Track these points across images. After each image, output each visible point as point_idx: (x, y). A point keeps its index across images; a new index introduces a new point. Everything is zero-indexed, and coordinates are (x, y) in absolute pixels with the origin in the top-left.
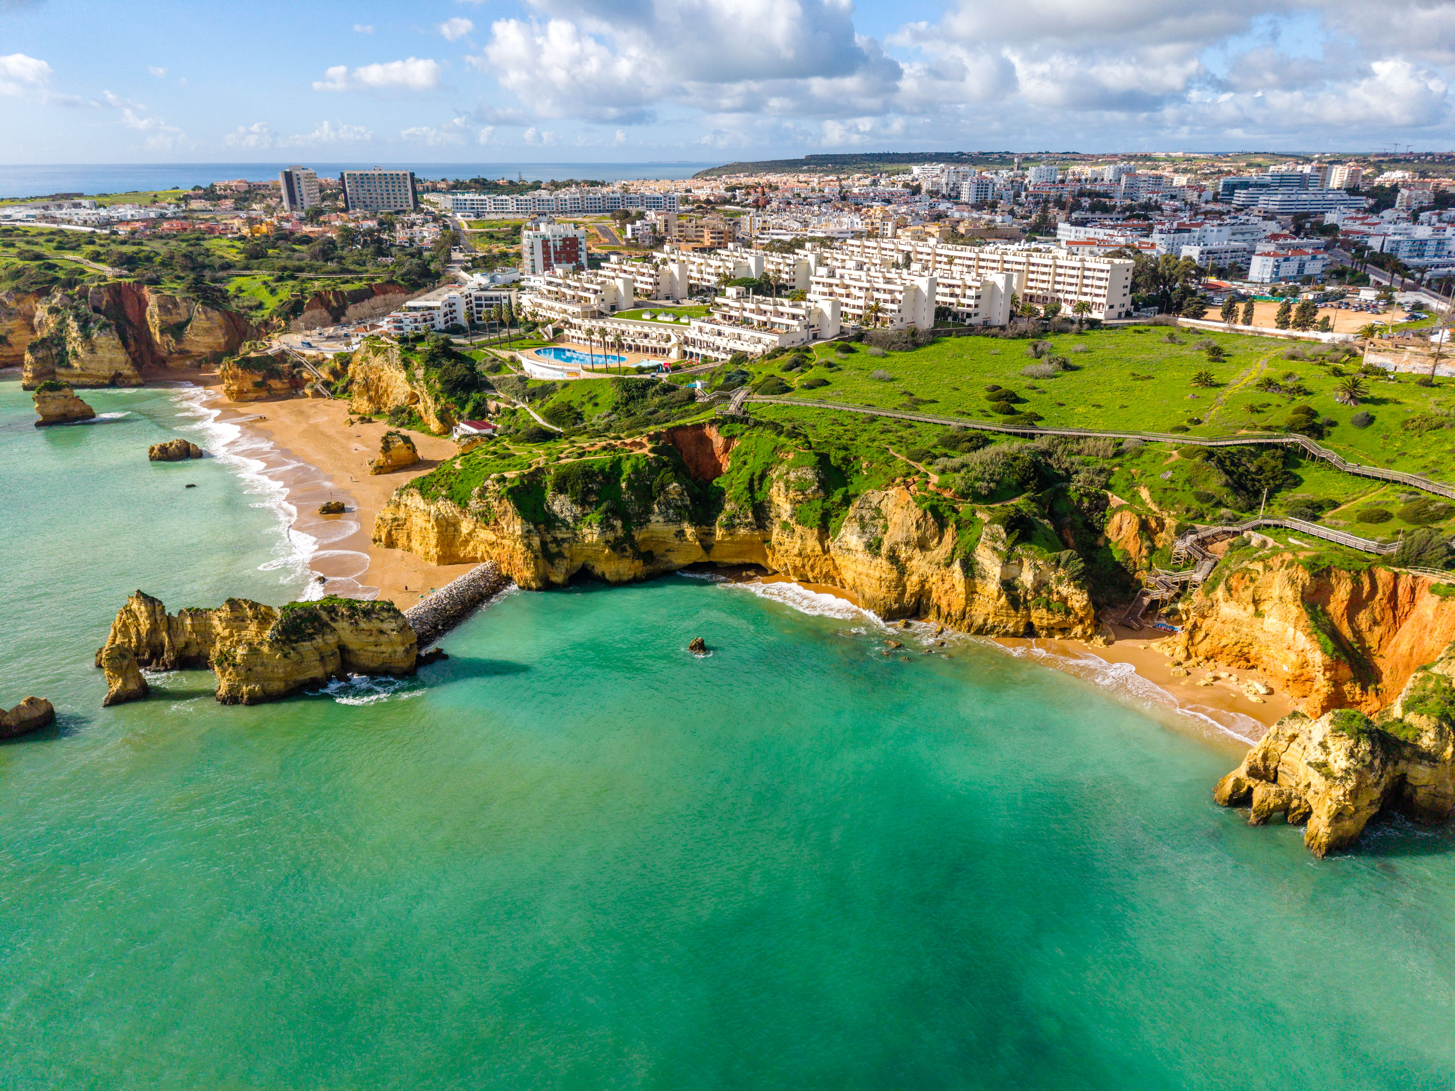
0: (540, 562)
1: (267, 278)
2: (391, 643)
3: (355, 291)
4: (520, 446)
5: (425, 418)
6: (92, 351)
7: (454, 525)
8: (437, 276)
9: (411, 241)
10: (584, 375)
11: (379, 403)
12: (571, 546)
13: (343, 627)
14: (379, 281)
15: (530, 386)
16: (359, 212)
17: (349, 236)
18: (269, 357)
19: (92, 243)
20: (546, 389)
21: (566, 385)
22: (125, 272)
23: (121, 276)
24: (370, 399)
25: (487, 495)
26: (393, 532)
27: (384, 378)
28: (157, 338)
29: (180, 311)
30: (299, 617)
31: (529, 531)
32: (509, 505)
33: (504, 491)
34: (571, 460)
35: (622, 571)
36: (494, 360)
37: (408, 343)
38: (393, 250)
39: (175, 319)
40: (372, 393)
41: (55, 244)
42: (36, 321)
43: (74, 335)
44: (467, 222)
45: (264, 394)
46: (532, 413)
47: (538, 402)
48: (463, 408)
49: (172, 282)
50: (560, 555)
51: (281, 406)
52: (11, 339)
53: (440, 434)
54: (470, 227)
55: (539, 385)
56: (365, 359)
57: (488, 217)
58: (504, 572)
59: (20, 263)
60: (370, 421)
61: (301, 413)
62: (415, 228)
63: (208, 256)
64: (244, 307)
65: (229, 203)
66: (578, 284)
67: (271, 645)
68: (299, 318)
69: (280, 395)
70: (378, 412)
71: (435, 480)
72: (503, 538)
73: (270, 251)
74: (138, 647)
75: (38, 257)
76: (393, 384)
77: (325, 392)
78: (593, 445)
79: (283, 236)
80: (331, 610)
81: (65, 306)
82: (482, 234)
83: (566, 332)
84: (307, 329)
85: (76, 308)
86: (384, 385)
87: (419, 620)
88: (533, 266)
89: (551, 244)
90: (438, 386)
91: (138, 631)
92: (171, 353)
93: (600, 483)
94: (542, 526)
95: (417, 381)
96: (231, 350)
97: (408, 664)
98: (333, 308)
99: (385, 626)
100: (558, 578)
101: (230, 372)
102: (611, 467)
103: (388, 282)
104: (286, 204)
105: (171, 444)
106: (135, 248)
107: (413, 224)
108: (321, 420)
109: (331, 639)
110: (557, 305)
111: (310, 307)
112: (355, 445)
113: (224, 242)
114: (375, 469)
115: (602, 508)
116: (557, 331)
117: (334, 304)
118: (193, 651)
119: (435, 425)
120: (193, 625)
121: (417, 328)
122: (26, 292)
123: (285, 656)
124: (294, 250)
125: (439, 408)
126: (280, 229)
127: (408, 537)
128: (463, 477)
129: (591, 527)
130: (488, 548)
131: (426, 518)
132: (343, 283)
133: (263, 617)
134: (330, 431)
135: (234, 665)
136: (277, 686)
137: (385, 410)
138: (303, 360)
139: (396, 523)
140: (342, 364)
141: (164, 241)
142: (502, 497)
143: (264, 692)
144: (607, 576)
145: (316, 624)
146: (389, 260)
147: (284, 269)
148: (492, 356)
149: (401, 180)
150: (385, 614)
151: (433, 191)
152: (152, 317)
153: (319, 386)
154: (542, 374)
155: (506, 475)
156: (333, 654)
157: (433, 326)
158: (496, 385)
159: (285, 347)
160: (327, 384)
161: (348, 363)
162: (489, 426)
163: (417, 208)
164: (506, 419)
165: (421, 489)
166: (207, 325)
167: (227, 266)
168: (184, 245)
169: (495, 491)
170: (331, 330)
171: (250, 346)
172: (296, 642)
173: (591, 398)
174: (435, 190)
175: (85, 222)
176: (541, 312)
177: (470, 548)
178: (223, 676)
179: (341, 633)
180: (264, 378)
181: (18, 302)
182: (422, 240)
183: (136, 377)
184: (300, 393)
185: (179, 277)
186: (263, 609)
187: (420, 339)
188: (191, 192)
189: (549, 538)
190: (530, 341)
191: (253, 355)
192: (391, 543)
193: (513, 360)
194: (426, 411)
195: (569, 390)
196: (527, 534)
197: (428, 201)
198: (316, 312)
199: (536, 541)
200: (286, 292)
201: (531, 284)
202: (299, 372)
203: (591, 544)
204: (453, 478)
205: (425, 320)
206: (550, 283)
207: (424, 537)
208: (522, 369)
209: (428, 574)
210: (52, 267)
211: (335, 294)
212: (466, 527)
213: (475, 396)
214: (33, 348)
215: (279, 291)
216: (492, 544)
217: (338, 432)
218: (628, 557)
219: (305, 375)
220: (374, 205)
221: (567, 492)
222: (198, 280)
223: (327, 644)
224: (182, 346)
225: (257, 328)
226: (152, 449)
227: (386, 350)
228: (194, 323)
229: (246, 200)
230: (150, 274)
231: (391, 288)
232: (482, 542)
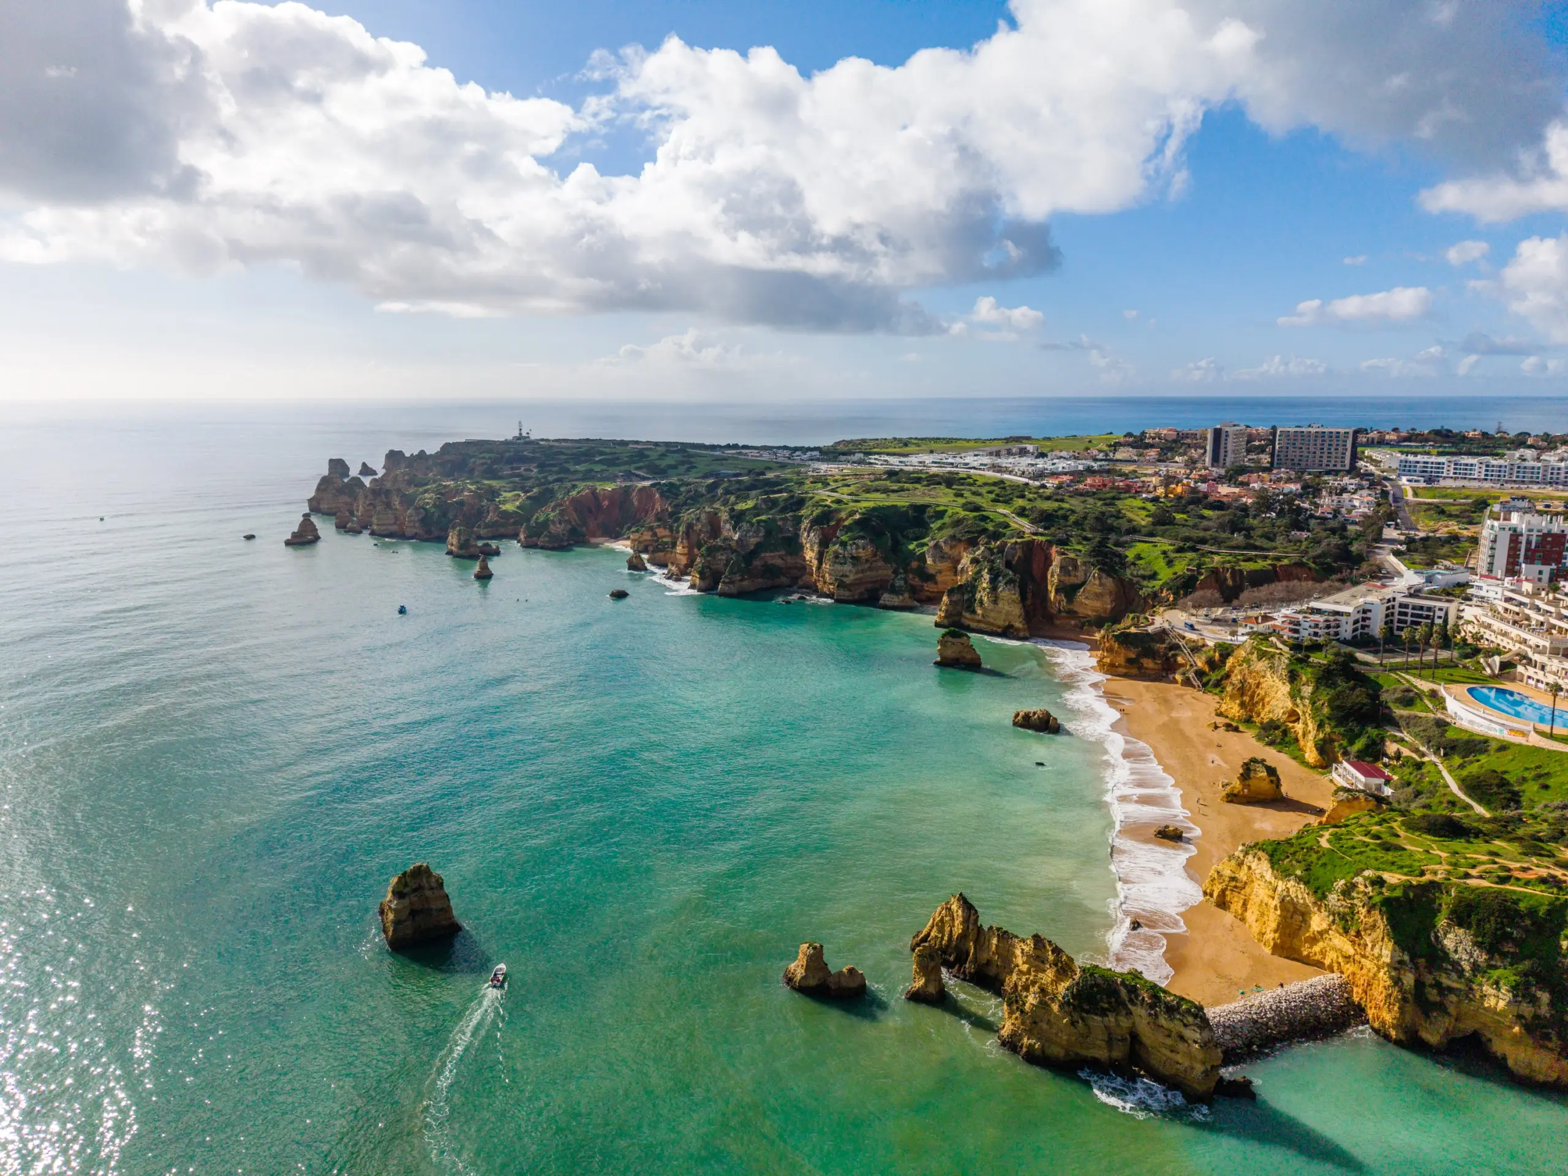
0: (1409, 1008)
1: (1167, 548)
2: (1190, 1055)
3: (1256, 571)
4: (1415, 836)
5: (1302, 743)
6: (995, 602)
7: (1303, 914)
8: (1359, 559)
9: (1336, 512)
10: (1535, 740)
11: (1251, 711)
12: (1460, 1002)
13: (1140, 1013)
14: (1286, 562)
15: (1450, 735)
16: (1283, 472)
17: (1265, 502)
18: (1148, 634)
19: (1023, 497)
20: (1474, 746)
21: (1504, 747)
22: (1041, 530)
23: (1035, 534)
24: (1242, 705)
25: (1354, 894)
26: (1228, 893)
27: (1264, 685)
28: (1052, 596)
29: (1079, 574)
30: (1097, 985)
31: (1401, 962)
32: (1380, 920)
33: (1377, 899)
34: (1485, 883)
35: (1536, 1065)
36: (1408, 690)
37: (1302, 650)
38: (1312, 522)
39: (1072, 580)
40: (1246, 699)
41: (993, 496)
42: (960, 567)
43: (985, 585)
44: (1413, 489)
45: (1134, 671)
46: (1445, 774)
47: (1457, 760)
48: (1351, 743)
49: (1079, 543)
50: (1442, 1008)
51: (1147, 688)
52: (939, 578)
53: (1315, 767)
54: (1416, 494)
55: (1465, 737)
56: (1247, 661)
57: (1443, 483)
58: (1356, 999)
59: (963, 513)
60: (1236, 729)
61: (1165, 701)
62: (1345, 495)
63: (1118, 518)
64: (1137, 576)
65: (1153, 453)
66: (1552, 609)
67: (1061, 1006)
68: (1189, 597)
69: (1150, 675)
70: (1248, 721)
71: (1292, 850)
72: (1364, 956)
73: (1179, 516)
74: (948, 946)
75: (977, 508)
76: (1273, 694)
77: (1197, 683)
78: (1525, 870)
79: (1196, 500)
80: (1133, 990)
81: (984, 558)
82: (1430, 507)
83: (1520, 669)
84: (1194, 607)
85: (993, 562)
86: (1262, 693)
87: (1231, 1029)
88: (1491, 564)
89: (1523, 540)
90: (1326, 710)
91: (951, 931)
92: (1060, 611)
93: (1526, 930)
94: (1422, 961)
95: (1302, 698)
96: (1115, 617)
97: (1205, 1088)
98: (1228, 587)
99: (1188, 1033)
100: (1432, 1036)
101: (1107, 645)
102: (1549, 913)
103: (1295, 564)
104: (1208, 459)
105: (1035, 713)
106: (1056, 505)
107: (1344, 490)
108: (1184, 714)
109: (1125, 1023)
110: (1514, 632)
111: (1204, 586)
112: (1212, 756)
113: (1138, 503)
114: (1228, 795)
115: (1521, 967)
116: (1506, 666)
117: (1230, 582)
118: (992, 971)
119: (1311, 755)
120: (997, 946)
121: (1316, 634)
122: (960, 541)
123: (1073, 1023)
124: (1203, 517)
125: (1321, 736)
126: (1194, 490)
127: (1245, 905)
128: (1329, 859)
129: (1498, 989)
130: (1341, 960)
131: (1271, 893)
132: (1245, 561)
133: (1064, 968)
134: (1191, 732)
135: (1022, 1012)
136: (1056, 1051)
137: (1256, 719)
138: (1182, 643)
139: (1234, 884)
140: (1221, 655)
141: (1082, 499)
142: (1373, 906)
143: (1043, 1052)
144: (1510, 1063)
145: (1113, 1000)
146: (1305, 534)
147: (1187, 539)
148: (1407, 685)
149: (1342, 438)
150: (1191, 1019)
151: (1379, 443)
152: (1052, 576)
153: (1191, 675)
154: (1471, 722)
155: (1386, 876)
156: (1123, 1040)
157: (1337, 634)
158: (1402, 723)
159: (1166, 626)
160: (1200, 674)
161: (1228, 655)
162: (1381, 774)
163: (1353, 471)
164: (1407, 770)
165: (1271, 856)
166: (1099, 590)
167: (1134, 530)
168: (1099, 503)
169: (1366, 894)
170: (1218, 612)
171: (1133, 618)
172: (1088, 1012)
173: (1539, 776)
174: (1381, 443)
175: (1023, 473)
176: (1487, 634)
177: (1317, 948)
178: (1010, 1018)
179: (1137, 1019)
180: (1139, 656)
181: (952, 548)
182: (1349, 512)
183: (1024, 630)
184: (1171, 676)
185: (1086, 539)
186: (1064, 958)
187: (1316, 647)
188: (1122, 440)
189: (1429, 979)
190: (1464, 673)
191: (1133, 630)
192: (1223, 904)
193: (1434, 694)
194: (1304, 735)
195: (1508, 755)
196: (1397, 966)
197: (1370, 458)
198: (1208, 593)
199: (1409, 979)
200: (1182, 566)
201: (1482, 593)
202: (1175, 656)
203: (1493, 1011)
204: (1314, 856)
205: (1328, 627)
206: (1508, 600)
207: (1262, 914)
208: (1445, 708)
209: (1257, 960)
210: (985, 518)
211: (1234, 572)
212: (1318, 922)
213: (1372, 732)
214: (951, 592)
215: (1176, 563)
216: (1347, 958)
217: (1199, 735)
218: (1552, 1050)
219: (1180, 660)
220: (1303, 464)
221: (1469, 927)
222: (1102, 543)
223: (1118, 1025)
224: (1071, 607)
225: (1145, 599)
226: (1017, 715)
227: (1273, 656)
228: (1087, 587)
229: (1171, 449)
230: (1061, 535)
231: (1297, 571)
232: (1334, 949)
